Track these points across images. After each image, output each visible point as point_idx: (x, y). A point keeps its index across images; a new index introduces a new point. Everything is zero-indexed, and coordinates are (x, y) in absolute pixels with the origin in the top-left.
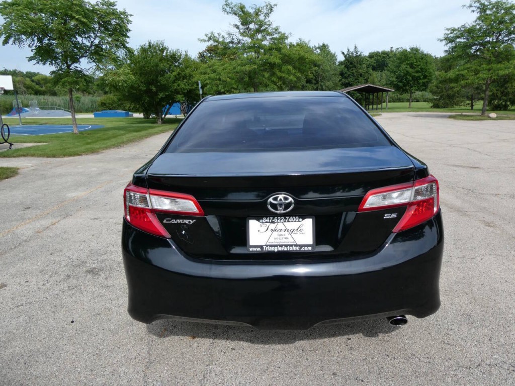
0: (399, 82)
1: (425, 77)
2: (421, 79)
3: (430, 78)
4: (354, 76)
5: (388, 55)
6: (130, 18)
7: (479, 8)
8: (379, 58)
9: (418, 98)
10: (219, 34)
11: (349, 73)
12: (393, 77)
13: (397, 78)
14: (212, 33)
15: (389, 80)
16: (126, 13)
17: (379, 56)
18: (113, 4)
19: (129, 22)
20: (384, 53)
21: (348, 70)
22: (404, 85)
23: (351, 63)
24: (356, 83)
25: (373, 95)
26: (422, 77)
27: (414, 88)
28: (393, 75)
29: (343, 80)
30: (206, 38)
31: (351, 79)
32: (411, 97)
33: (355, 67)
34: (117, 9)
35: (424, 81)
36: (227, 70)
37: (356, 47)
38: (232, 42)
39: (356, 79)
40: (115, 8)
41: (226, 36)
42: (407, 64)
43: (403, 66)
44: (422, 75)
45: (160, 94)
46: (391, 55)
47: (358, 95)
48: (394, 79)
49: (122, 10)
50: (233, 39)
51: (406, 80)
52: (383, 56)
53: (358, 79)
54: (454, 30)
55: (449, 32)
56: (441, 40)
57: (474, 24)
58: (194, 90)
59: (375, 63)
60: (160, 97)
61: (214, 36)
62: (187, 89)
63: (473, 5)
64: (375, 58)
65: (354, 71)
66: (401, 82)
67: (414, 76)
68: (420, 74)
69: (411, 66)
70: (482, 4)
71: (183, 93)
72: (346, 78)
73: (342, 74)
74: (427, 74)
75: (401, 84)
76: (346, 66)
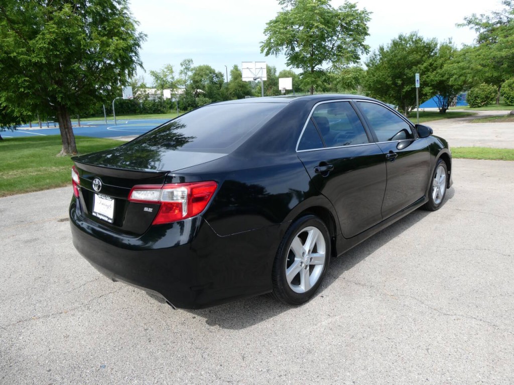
6: (370, 16)
10: (482, 15)
14: (474, 15)
16: (366, 11)
18: (353, 6)
19: (368, 20)
30: (465, 22)
34: (357, 10)
36: (482, 56)
38: (500, 22)
40: (356, 8)
41: (491, 16)
45: (405, 87)
49: (362, 9)
50: (501, 18)
58: (445, 81)
60: (404, 90)
61: (476, 19)
62: (436, 80)
71: (432, 85)
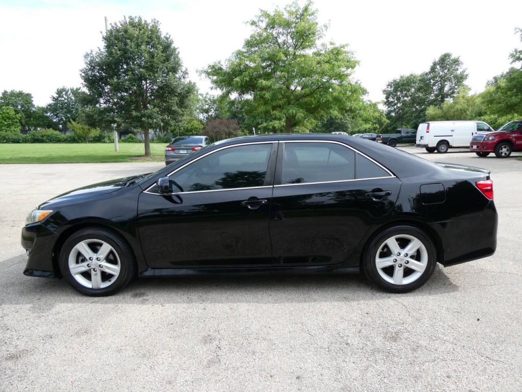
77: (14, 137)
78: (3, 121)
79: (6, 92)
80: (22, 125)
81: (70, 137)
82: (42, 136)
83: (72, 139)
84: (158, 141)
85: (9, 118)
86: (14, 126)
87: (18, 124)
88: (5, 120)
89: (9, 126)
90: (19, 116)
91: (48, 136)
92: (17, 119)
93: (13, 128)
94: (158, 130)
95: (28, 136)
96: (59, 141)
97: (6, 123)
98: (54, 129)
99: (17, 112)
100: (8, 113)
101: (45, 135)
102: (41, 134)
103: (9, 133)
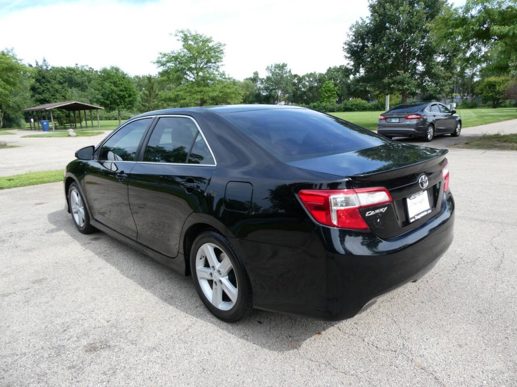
0: (106, 99)
1: (130, 96)
2: (126, 97)
3: (134, 97)
4: (50, 92)
5: (74, 71)
7: (182, 38)
8: (65, 74)
9: (116, 117)
11: (42, 88)
12: (98, 94)
13: (102, 95)
15: (95, 98)
17: (65, 72)
20: (69, 69)
21: (41, 85)
22: (111, 103)
23: (44, 78)
24: (53, 99)
25: (74, 113)
26: (127, 96)
27: (121, 106)
28: (97, 92)
29: (37, 96)
31: (46, 95)
32: (119, 115)
33: (49, 82)
35: (129, 99)
37: (45, 61)
39: (52, 96)
42: (111, 82)
43: (107, 84)
44: (127, 94)
46: (77, 72)
47: (59, 112)
48: (100, 97)
51: (112, 98)
52: (70, 72)
53: (55, 96)
54: (165, 55)
55: (161, 56)
56: (154, 63)
57: (180, 51)
59: (61, 78)
63: (178, 34)
64: (61, 73)
65: (49, 86)
66: (107, 99)
67: (120, 94)
68: (125, 92)
69: (115, 83)
70: (185, 35)
72: (39, 93)
73: (33, 89)
74: (131, 93)
75: (108, 102)
76: (38, 80)
77: (331, 107)
78: (325, 94)
79: (330, 68)
80: (339, 96)
81: (374, 105)
82: (352, 106)
83: (376, 107)
84: (461, 107)
85: (329, 91)
86: (332, 98)
87: (336, 95)
88: (327, 93)
89: (329, 97)
90: (336, 88)
91: (357, 105)
92: (335, 91)
93: (331, 99)
94: (466, 94)
95: (342, 105)
96: (364, 109)
97: (327, 95)
98: (362, 98)
99: (336, 85)
100: (329, 87)
101: (354, 104)
102: (351, 104)
103: (328, 103)
